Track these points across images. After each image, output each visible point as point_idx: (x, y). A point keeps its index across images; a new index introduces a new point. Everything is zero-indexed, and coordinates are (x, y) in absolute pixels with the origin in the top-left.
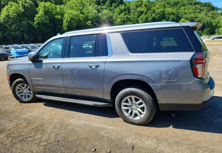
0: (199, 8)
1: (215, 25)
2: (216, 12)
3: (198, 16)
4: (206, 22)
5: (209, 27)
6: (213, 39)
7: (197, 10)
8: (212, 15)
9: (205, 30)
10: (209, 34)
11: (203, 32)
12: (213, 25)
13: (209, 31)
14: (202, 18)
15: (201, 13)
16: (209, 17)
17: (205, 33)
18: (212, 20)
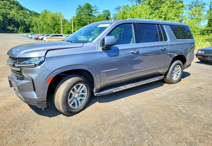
0: (8, 4)
1: (28, 25)
2: (25, 12)
3: (10, 12)
4: (19, 20)
5: (23, 25)
6: (51, 36)
7: (7, 7)
8: (22, 14)
9: (20, 27)
10: (25, 31)
11: (18, 29)
12: (26, 24)
13: (24, 29)
14: (14, 16)
15: (12, 10)
16: (20, 16)
17: (20, 31)
18: (25, 19)
